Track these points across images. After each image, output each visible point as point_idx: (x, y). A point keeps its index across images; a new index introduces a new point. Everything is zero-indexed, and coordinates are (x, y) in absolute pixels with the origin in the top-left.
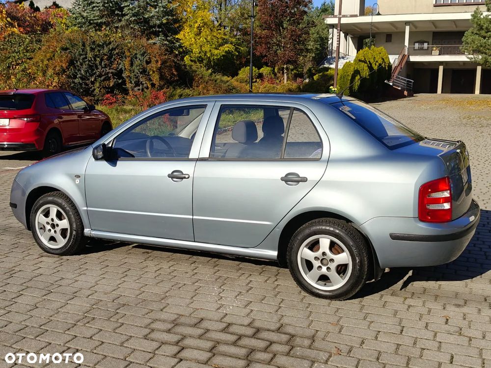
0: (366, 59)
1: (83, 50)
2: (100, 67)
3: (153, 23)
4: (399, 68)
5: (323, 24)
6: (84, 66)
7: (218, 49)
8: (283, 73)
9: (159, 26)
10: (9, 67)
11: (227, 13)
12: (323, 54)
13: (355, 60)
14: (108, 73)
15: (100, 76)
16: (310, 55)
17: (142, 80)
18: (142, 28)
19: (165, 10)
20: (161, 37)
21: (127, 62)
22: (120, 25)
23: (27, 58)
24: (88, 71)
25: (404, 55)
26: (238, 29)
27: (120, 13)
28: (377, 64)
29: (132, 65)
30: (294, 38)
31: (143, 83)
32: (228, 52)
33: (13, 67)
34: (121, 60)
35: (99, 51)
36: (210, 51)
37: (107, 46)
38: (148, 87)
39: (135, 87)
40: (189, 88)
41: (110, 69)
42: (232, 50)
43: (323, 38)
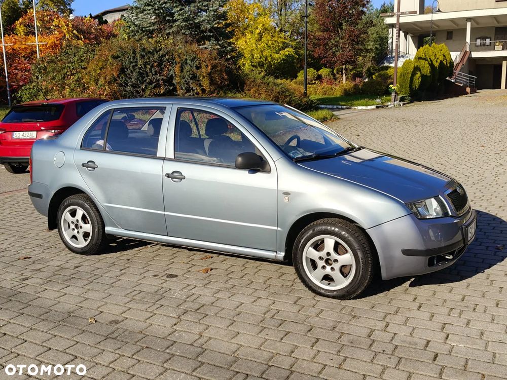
0: (427, 57)
1: (134, 58)
2: (150, 74)
3: (204, 27)
4: (461, 64)
5: (382, 24)
6: (134, 74)
7: (279, 53)
8: (342, 74)
9: (210, 31)
10: (64, 78)
11: (287, 17)
12: (383, 53)
13: (415, 58)
14: (159, 80)
15: (150, 83)
16: (370, 55)
17: (192, 86)
18: (193, 33)
19: (216, 13)
20: (213, 41)
21: (177, 69)
22: (171, 31)
23: (82, 68)
24: (138, 78)
25: (466, 52)
26: (299, 34)
27: (171, 19)
28: (439, 61)
29: (182, 71)
30: (352, 38)
31: (194, 88)
32: (289, 56)
33: (68, 77)
34: (171, 66)
35: (149, 58)
36: (271, 55)
37: (157, 53)
38: (198, 92)
39: (186, 93)
40: (240, 93)
41: (160, 76)
42: (293, 53)
43: (382, 38)
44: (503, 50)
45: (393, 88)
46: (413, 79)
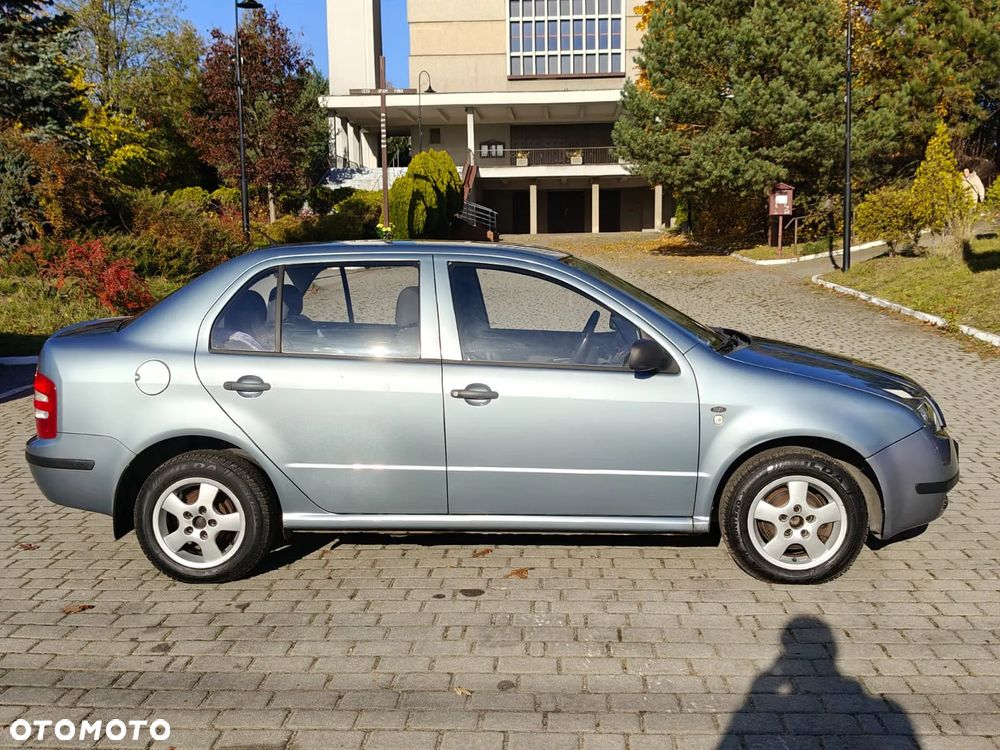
0: (429, 173)
3: (32, 95)
5: (317, 107)
9: (47, 102)
12: (322, 163)
16: (301, 165)
17: (20, 219)
20: (51, 125)
25: (470, 167)
28: (444, 182)
30: (285, 132)
31: (23, 224)
32: (134, 161)
38: (34, 231)
40: (128, 234)
42: (142, 156)
43: (321, 134)
44: (529, 165)
45: (384, 230)
46: (413, 215)
